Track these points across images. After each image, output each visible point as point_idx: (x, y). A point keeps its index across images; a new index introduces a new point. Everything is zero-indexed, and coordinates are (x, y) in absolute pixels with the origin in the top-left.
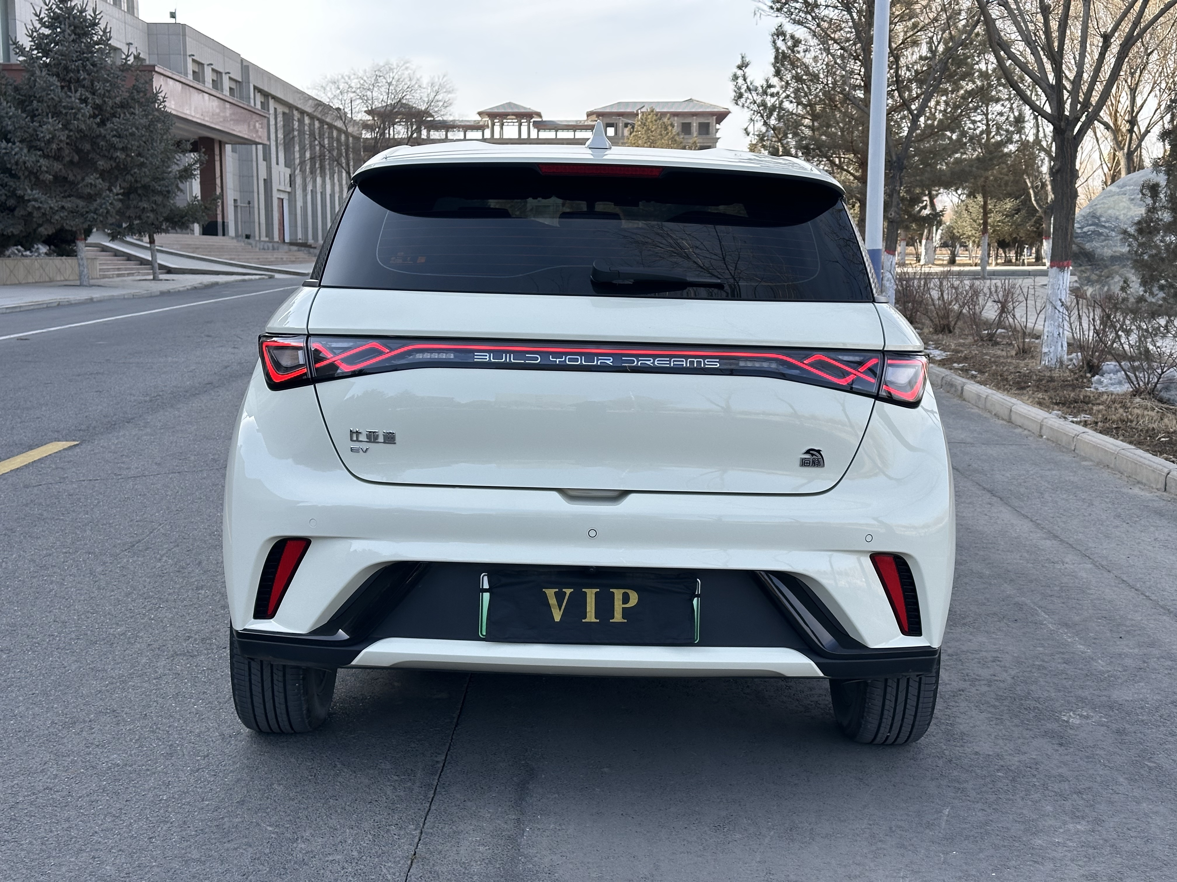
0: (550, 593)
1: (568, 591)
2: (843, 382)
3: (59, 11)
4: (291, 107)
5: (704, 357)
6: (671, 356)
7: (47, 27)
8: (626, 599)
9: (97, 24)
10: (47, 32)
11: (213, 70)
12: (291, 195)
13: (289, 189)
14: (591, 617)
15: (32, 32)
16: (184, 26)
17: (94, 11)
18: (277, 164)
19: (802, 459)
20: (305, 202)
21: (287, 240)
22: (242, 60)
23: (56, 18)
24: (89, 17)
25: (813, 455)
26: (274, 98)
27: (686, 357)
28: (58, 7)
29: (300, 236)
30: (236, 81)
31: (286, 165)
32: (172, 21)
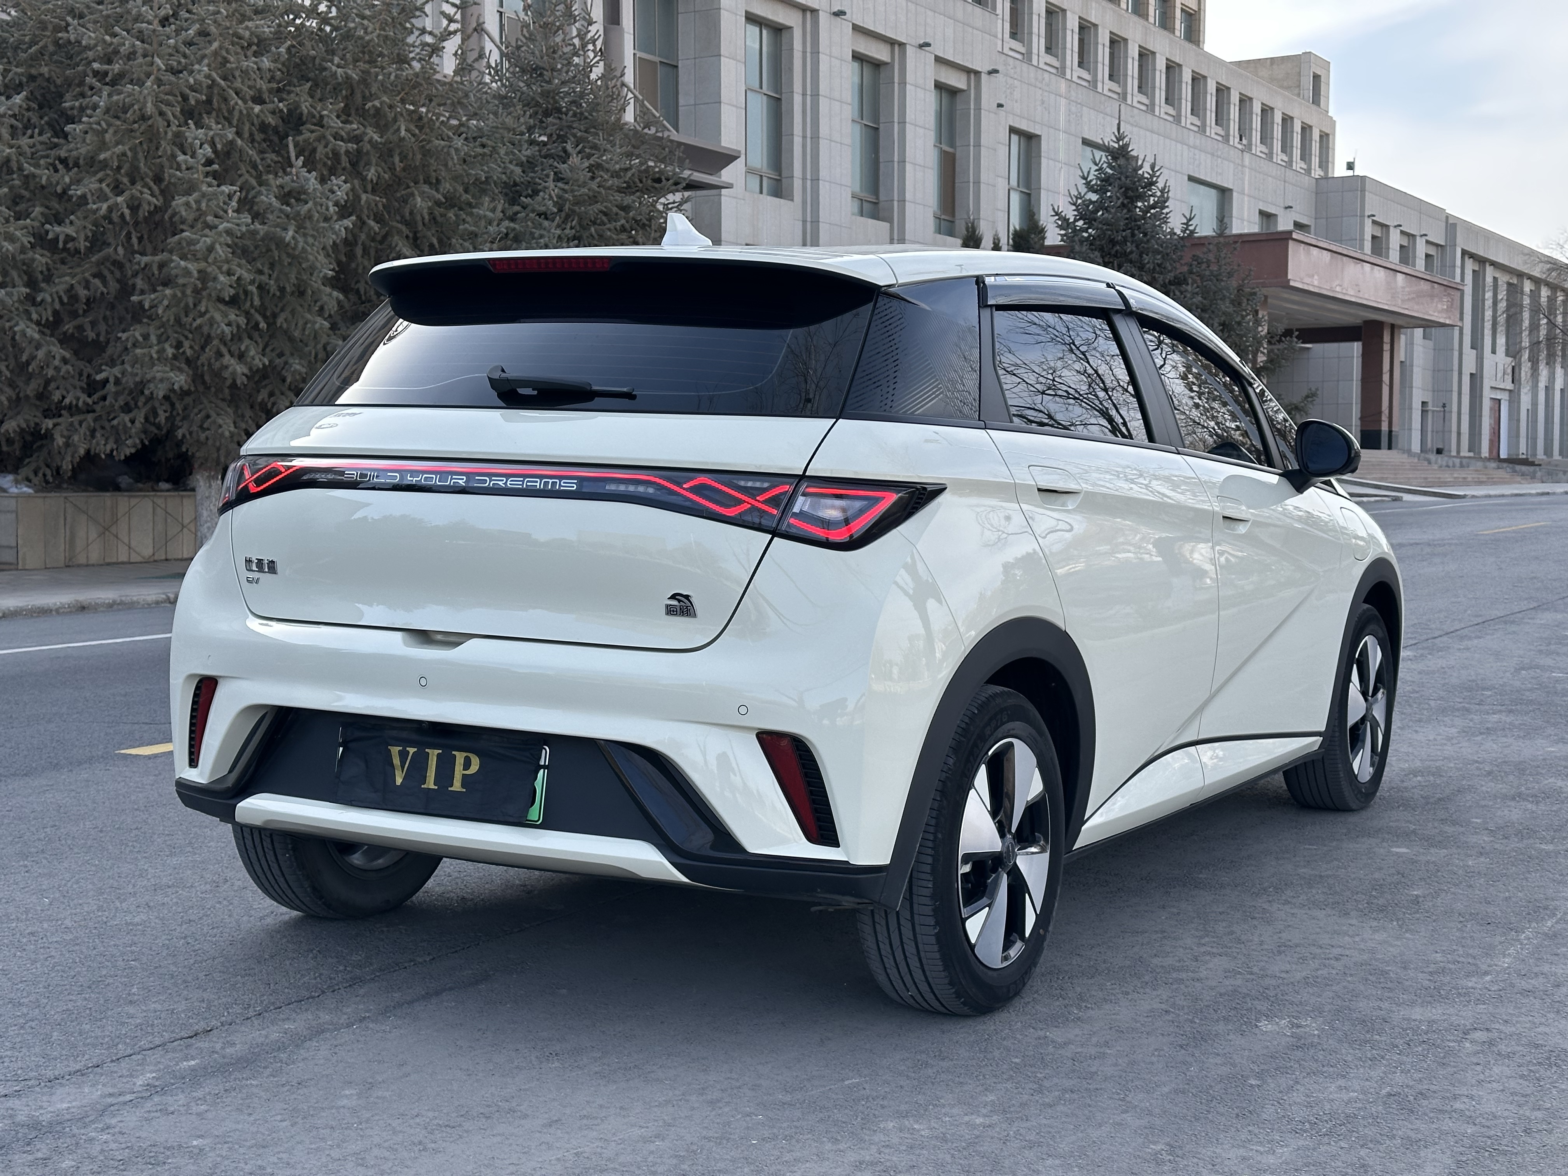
0: (395, 750)
1: (412, 750)
2: (731, 512)
3: (1110, 172)
4: (1521, 275)
5: (561, 478)
6: (525, 476)
7: (1095, 192)
8: (467, 764)
9: (1153, 183)
10: (1094, 197)
11: (1402, 232)
12: (1515, 396)
13: (1510, 386)
14: (430, 784)
15: (1077, 198)
16: (1363, 178)
17: (1153, 167)
18: (1494, 352)
19: (667, 606)
20: (1535, 404)
21: (1503, 455)
22: (1448, 217)
23: (1106, 181)
24: (1146, 175)
25: (679, 601)
26: (1493, 264)
27: (541, 477)
28: (1110, 166)
29: (1523, 449)
30: (1437, 245)
31: (1508, 354)
32: (1350, 173)
